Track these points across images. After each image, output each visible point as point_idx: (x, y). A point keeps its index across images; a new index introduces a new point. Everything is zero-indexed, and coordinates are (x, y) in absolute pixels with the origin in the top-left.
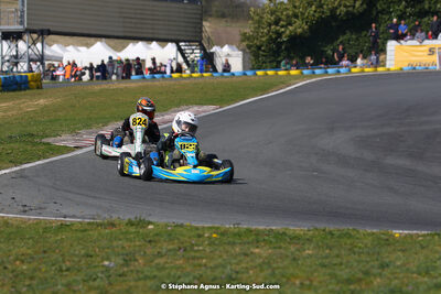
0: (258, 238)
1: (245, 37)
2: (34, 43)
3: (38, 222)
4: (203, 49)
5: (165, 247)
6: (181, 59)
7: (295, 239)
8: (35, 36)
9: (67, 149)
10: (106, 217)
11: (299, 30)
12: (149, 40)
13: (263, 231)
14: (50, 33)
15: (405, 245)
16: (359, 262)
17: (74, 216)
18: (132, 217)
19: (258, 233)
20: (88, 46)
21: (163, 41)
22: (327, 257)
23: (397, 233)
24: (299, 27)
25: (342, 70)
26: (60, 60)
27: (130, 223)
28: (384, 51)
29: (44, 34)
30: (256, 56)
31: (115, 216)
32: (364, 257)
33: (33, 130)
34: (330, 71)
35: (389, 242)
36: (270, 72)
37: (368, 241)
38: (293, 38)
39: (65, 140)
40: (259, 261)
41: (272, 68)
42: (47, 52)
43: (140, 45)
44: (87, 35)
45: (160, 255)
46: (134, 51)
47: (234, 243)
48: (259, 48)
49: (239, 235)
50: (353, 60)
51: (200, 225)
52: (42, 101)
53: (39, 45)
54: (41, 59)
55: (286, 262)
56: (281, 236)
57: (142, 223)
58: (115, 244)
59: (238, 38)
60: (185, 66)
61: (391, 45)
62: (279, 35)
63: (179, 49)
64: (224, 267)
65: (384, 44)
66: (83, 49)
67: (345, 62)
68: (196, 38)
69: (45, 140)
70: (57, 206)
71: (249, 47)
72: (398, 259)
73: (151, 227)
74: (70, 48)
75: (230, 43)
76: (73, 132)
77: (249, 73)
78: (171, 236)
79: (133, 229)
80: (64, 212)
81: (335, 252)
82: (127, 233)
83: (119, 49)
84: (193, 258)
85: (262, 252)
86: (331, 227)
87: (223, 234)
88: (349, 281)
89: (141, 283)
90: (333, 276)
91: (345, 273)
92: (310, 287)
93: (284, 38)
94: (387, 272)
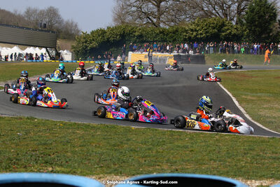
0: (78, 127)
1: (73, 47)
4: (56, 51)
5: (42, 128)
7: (93, 128)
9: (3, 88)
10: (18, 115)
11: (95, 46)
12: (35, 46)
15: (136, 132)
16: (118, 138)
17: (5, 114)
18: (29, 116)
19: (79, 125)
20: (11, 47)
21: (41, 47)
22: (106, 136)
23: (133, 127)
24: (94, 44)
27: (28, 118)
28: (127, 55)
30: (77, 55)
31: (22, 115)
32: (120, 136)
35: (130, 131)
37: (122, 130)
38: (92, 49)
39: (2, 84)
40: (78, 136)
41: (84, 60)
43: (32, 48)
44: (11, 43)
45: (40, 131)
46: (30, 50)
47: (68, 128)
48: (78, 52)
49: (71, 125)
50: (115, 58)
51: (55, 120)
55: (90, 137)
56: (88, 126)
57: (32, 119)
58: (22, 126)
59: (70, 47)
61: (130, 53)
62: (87, 47)
63: (47, 50)
64: (65, 137)
65: (128, 53)
66: (9, 49)
67: (112, 59)
68: (54, 47)
71: (74, 51)
72: (134, 137)
73: (36, 120)
75: (67, 49)
76: (5, 81)
77: (74, 61)
78: (44, 124)
79: (29, 121)
80: (1, 112)
81: (109, 133)
82: (26, 122)
84: (53, 133)
85: (80, 132)
87: (64, 124)
88: (114, 145)
89: (32, 142)
90: (108, 143)
91: (113, 142)
92: (99, 147)
93: (88, 48)
94: (129, 143)
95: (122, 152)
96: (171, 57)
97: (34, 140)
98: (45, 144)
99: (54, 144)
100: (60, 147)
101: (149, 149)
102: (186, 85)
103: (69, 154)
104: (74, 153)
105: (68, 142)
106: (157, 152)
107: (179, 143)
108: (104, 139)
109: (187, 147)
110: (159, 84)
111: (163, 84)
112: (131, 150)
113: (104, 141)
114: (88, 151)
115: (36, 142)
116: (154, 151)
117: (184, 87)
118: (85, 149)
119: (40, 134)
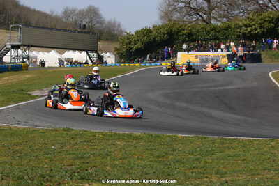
0: (119, 137)
1: (116, 49)
2: (25, 51)
3: (24, 128)
4: (98, 54)
5: (79, 140)
6: (88, 58)
7: (136, 138)
8: (26, 47)
9: (38, 97)
10: (53, 127)
11: (140, 47)
12: (75, 50)
13: (122, 134)
14: (32, 46)
15: (183, 141)
16: (163, 148)
17: (40, 126)
18: (65, 127)
19: (119, 135)
20: (49, 52)
21: (81, 50)
22: (149, 146)
23: (180, 136)
24: (139, 45)
25: (158, 64)
26: (36, 58)
27: (64, 130)
28: (176, 56)
29: (29, 46)
30: (121, 58)
31: (57, 127)
32: (165, 147)
33: (24, 88)
34: (153, 64)
35: (176, 140)
36: (127, 65)
37: (167, 139)
38: (137, 50)
39: (37, 93)
40: (119, 147)
41: (127, 63)
42: (30, 54)
43: (71, 51)
44: (48, 47)
45: (76, 144)
46: (69, 54)
47: (108, 139)
48: (122, 54)
49: (111, 136)
50: (163, 60)
51: (94, 131)
52: (28, 76)
53: (27, 51)
54: (28, 57)
55: (132, 148)
56: (129, 136)
57: (68, 130)
58: (57, 138)
59: (113, 49)
60: (89, 62)
61: (179, 54)
62: (131, 48)
63: (88, 54)
64: (105, 150)
66: (46, 53)
68: (95, 49)
69: (29, 93)
70: (33, 122)
71: (118, 54)
72: (180, 147)
73: (73, 132)
74: (41, 53)
75: (110, 52)
76: (41, 89)
77: (118, 65)
78: (81, 136)
79: (65, 132)
80: (36, 124)
81: (153, 144)
82: (63, 134)
83: (61, 54)
84: (91, 146)
85: (121, 143)
86: (152, 133)
87: (104, 135)
88: (158, 157)
89: (68, 156)
90: (152, 154)
91: (156, 153)
92: (141, 159)
93: (133, 50)
94: (175, 153)
95: (167, 164)
96: (223, 57)
97: (70, 154)
98: (82, 158)
99: (92, 158)
100: (99, 161)
101: (197, 160)
102: (240, 86)
103: (108, 168)
104: (114, 166)
105: (107, 155)
106: (206, 162)
107: (230, 152)
108: (148, 150)
109: (239, 156)
110: (211, 87)
111: (215, 87)
112: (178, 162)
113: (147, 152)
114: (129, 164)
115: (72, 156)
116: (203, 162)
117: (239, 88)
118: (126, 162)
119: (77, 146)
